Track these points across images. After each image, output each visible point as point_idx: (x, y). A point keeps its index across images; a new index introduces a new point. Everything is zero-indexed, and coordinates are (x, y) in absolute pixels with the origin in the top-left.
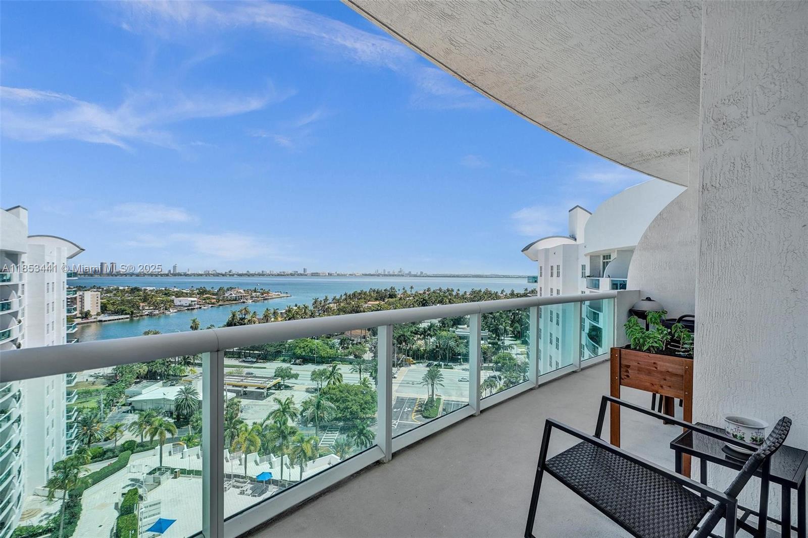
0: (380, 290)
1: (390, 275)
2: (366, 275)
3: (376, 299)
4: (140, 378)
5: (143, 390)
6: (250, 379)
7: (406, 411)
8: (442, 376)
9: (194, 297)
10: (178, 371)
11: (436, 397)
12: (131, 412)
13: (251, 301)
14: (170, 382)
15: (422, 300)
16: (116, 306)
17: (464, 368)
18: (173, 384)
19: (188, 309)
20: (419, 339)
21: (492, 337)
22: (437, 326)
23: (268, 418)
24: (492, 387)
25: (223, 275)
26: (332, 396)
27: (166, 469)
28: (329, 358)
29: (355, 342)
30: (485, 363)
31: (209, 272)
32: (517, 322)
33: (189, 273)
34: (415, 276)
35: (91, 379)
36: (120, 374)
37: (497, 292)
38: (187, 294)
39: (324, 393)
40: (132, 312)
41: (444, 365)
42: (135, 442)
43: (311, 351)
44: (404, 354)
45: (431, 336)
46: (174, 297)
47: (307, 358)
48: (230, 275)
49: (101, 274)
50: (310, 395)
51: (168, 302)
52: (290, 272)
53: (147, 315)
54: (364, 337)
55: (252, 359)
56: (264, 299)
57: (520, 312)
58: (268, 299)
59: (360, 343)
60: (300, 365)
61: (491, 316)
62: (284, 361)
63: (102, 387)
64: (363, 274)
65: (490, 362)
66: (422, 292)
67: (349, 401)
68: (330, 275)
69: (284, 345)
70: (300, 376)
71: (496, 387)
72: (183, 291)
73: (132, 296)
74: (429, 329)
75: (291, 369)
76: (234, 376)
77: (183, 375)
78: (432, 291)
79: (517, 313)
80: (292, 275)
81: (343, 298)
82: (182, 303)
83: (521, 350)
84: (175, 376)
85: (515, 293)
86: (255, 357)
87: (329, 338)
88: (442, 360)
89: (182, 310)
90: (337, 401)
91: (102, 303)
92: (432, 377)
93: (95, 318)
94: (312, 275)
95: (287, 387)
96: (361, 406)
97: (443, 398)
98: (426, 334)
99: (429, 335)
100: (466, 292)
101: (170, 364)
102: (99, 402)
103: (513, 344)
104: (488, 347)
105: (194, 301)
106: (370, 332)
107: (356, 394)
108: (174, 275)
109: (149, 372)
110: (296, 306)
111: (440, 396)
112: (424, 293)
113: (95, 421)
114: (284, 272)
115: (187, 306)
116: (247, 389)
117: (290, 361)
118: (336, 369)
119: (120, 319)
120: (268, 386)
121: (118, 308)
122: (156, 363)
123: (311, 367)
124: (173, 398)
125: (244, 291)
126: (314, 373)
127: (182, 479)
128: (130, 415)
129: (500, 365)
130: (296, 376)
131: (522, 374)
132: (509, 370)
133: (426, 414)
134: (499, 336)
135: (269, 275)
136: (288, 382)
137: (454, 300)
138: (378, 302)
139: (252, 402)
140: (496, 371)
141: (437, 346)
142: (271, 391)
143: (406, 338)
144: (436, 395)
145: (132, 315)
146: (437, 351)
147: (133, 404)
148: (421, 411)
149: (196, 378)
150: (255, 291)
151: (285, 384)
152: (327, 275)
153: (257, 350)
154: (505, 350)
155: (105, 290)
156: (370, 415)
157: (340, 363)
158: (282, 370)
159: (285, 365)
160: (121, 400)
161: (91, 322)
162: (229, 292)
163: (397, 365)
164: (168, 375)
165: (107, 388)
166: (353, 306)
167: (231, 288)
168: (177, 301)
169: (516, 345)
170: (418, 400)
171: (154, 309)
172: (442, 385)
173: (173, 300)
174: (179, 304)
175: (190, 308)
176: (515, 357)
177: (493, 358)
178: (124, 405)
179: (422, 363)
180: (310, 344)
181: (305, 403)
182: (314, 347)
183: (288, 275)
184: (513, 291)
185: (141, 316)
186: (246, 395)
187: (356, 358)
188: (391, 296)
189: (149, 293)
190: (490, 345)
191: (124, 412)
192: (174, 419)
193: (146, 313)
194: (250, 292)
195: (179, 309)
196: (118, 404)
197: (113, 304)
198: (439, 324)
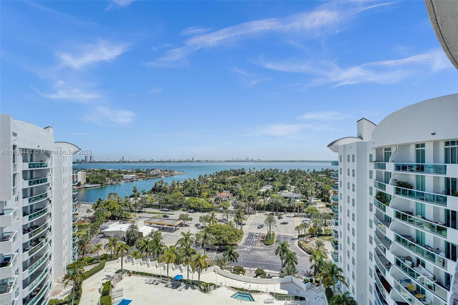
0: (236, 170)
1: (241, 161)
2: (227, 161)
3: (234, 175)
4: (108, 218)
5: (109, 226)
6: (166, 220)
7: (254, 240)
8: (275, 221)
9: (134, 174)
10: (127, 215)
11: (272, 233)
12: (103, 238)
13: (164, 176)
14: (123, 221)
15: (261, 175)
16: (94, 179)
17: (288, 216)
18: (124, 222)
19: (131, 181)
20: (260, 198)
21: (303, 197)
22: (270, 191)
23: (177, 243)
24: (305, 227)
25: (149, 162)
26: (212, 231)
27: (125, 271)
28: (209, 209)
29: (223, 200)
30: (300, 213)
31: (141, 160)
32: (319, 188)
33: (131, 161)
34: (255, 161)
35: (82, 219)
36: (97, 217)
37: (305, 171)
38: (130, 172)
39: (207, 229)
40: (102, 183)
41: (276, 214)
42: (107, 255)
43: (199, 205)
44: (252, 207)
45: (267, 197)
46: (123, 174)
47: (196, 209)
48: (152, 162)
49: (85, 162)
50: (199, 230)
51: (120, 177)
52: (184, 160)
53: (110, 184)
54: (228, 197)
55: (166, 209)
56: (171, 176)
57: (320, 183)
58: (173, 175)
59: (226, 200)
60: (193, 213)
61: (302, 185)
62: (184, 210)
63: (88, 223)
64: (225, 161)
65: (303, 212)
66: (260, 171)
67: (222, 234)
68: (207, 161)
69: (183, 201)
70: (193, 219)
71: (308, 227)
72: (128, 171)
73: (102, 174)
74: (266, 193)
75: (188, 215)
76: (157, 219)
77: (130, 218)
78: (266, 170)
79: (318, 183)
80: (185, 161)
81: (215, 175)
82: (127, 178)
83: (321, 205)
84: (125, 218)
85: (316, 171)
86: (168, 208)
87: (208, 197)
88: (274, 211)
89: (128, 182)
90: (215, 234)
91: (86, 178)
92: (270, 221)
93: (83, 186)
94: (197, 162)
95: (186, 225)
96: (228, 237)
97: (276, 233)
98: (265, 195)
99: (266, 196)
100: (286, 171)
101: (123, 212)
102: (87, 232)
103: (316, 202)
104: (302, 203)
105: (134, 177)
106: (231, 194)
107: (226, 230)
108: (123, 162)
109: (112, 215)
110: (189, 179)
111: (274, 232)
112: (262, 171)
113: (86, 242)
114: (181, 160)
115: (130, 179)
116: (164, 226)
117: (187, 211)
118: (214, 215)
119: (96, 186)
120: (176, 225)
121: (95, 180)
122: (116, 211)
123: (199, 214)
124: (125, 231)
125: (160, 171)
126: (201, 217)
127: (133, 277)
128: (103, 239)
129: (309, 214)
130: (191, 219)
131: (324, 220)
132: (316, 217)
133: (267, 243)
134: (307, 197)
135: (173, 162)
136: (186, 222)
137: (280, 175)
138: (235, 177)
139: (167, 234)
140: (307, 217)
141: (271, 203)
142: (177, 227)
143: (253, 198)
144: (272, 232)
145: (102, 184)
146: (271, 205)
147: (105, 233)
148: (264, 241)
149: (136, 219)
150: (166, 171)
151: (185, 223)
152: (205, 161)
153: (169, 204)
154: (312, 205)
155: (88, 171)
156: (234, 243)
157: (215, 212)
158: (183, 216)
159: (185, 213)
160: (98, 231)
161: (81, 188)
162: (152, 172)
163: (248, 213)
164: (122, 217)
165: (91, 224)
166: (221, 179)
167: (153, 169)
168: (125, 176)
169: (318, 202)
170: (261, 234)
171: (113, 181)
172: (275, 226)
173: (123, 176)
174: (126, 178)
175: (132, 180)
176: (318, 209)
177: (305, 210)
178: (99, 234)
179: (262, 212)
180: (198, 201)
181: (197, 235)
182: (200, 203)
183: (184, 162)
184: (314, 170)
185: (107, 185)
186: (163, 229)
187: (224, 209)
188: (242, 173)
189: (110, 172)
190: (303, 202)
191: (100, 238)
192: (126, 242)
193: (109, 183)
194: (163, 171)
195: (126, 181)
196: (96, 233)
197: (92, 178)
198: (271, 190)
